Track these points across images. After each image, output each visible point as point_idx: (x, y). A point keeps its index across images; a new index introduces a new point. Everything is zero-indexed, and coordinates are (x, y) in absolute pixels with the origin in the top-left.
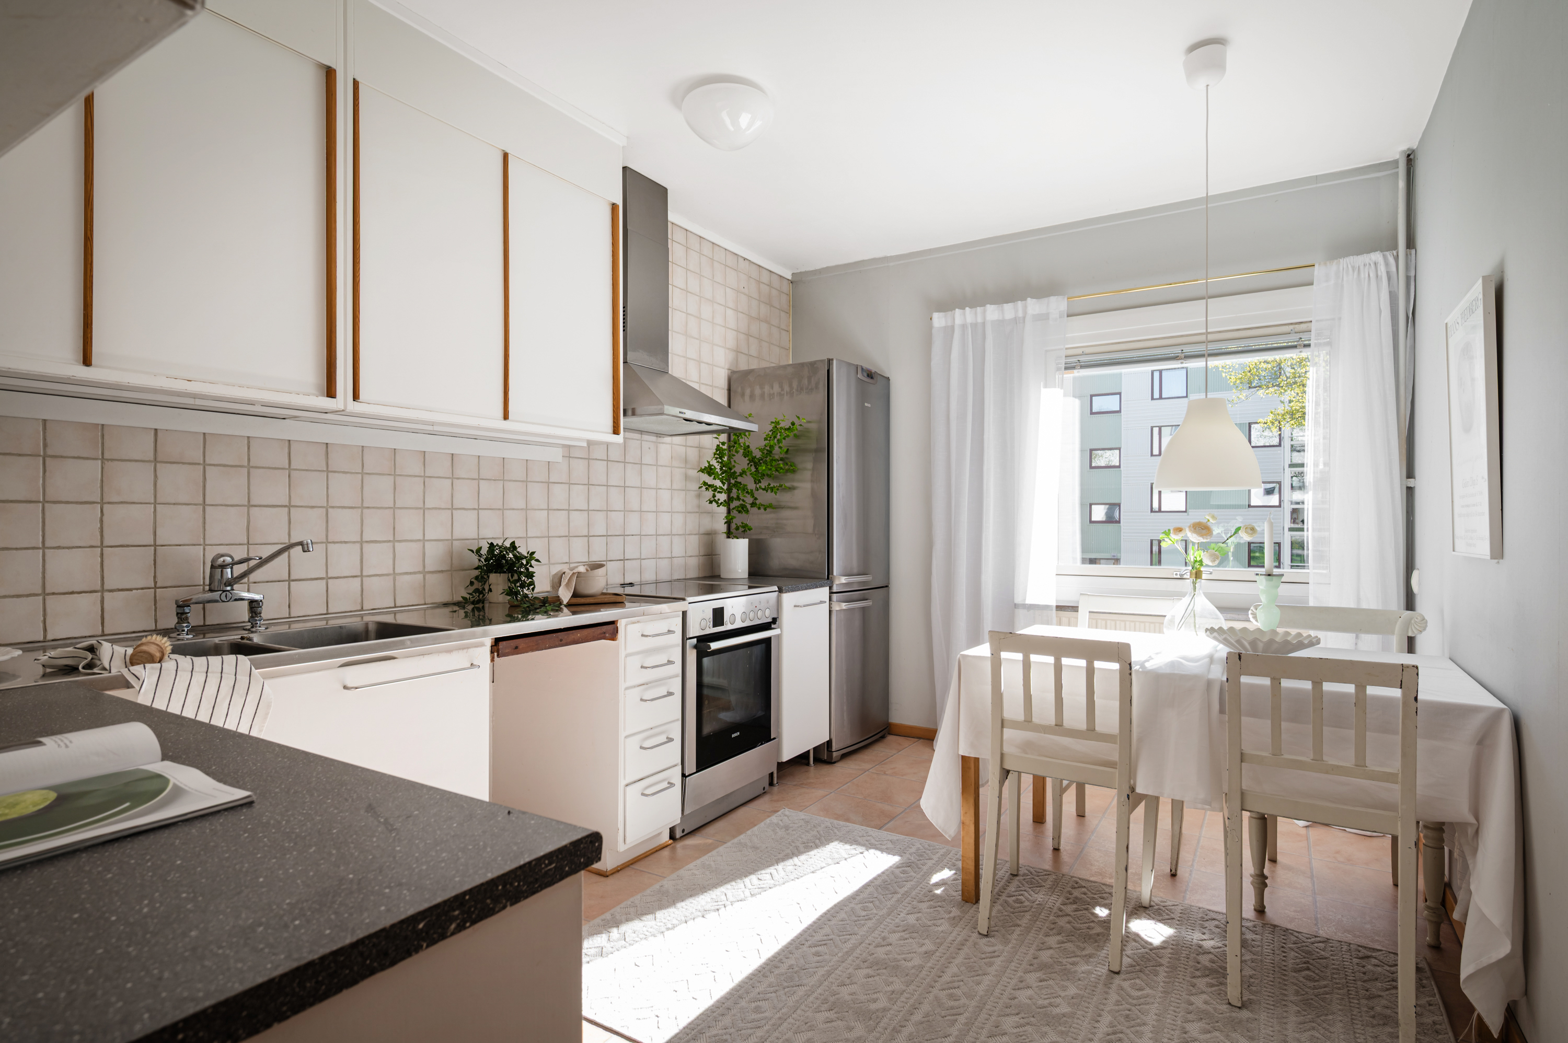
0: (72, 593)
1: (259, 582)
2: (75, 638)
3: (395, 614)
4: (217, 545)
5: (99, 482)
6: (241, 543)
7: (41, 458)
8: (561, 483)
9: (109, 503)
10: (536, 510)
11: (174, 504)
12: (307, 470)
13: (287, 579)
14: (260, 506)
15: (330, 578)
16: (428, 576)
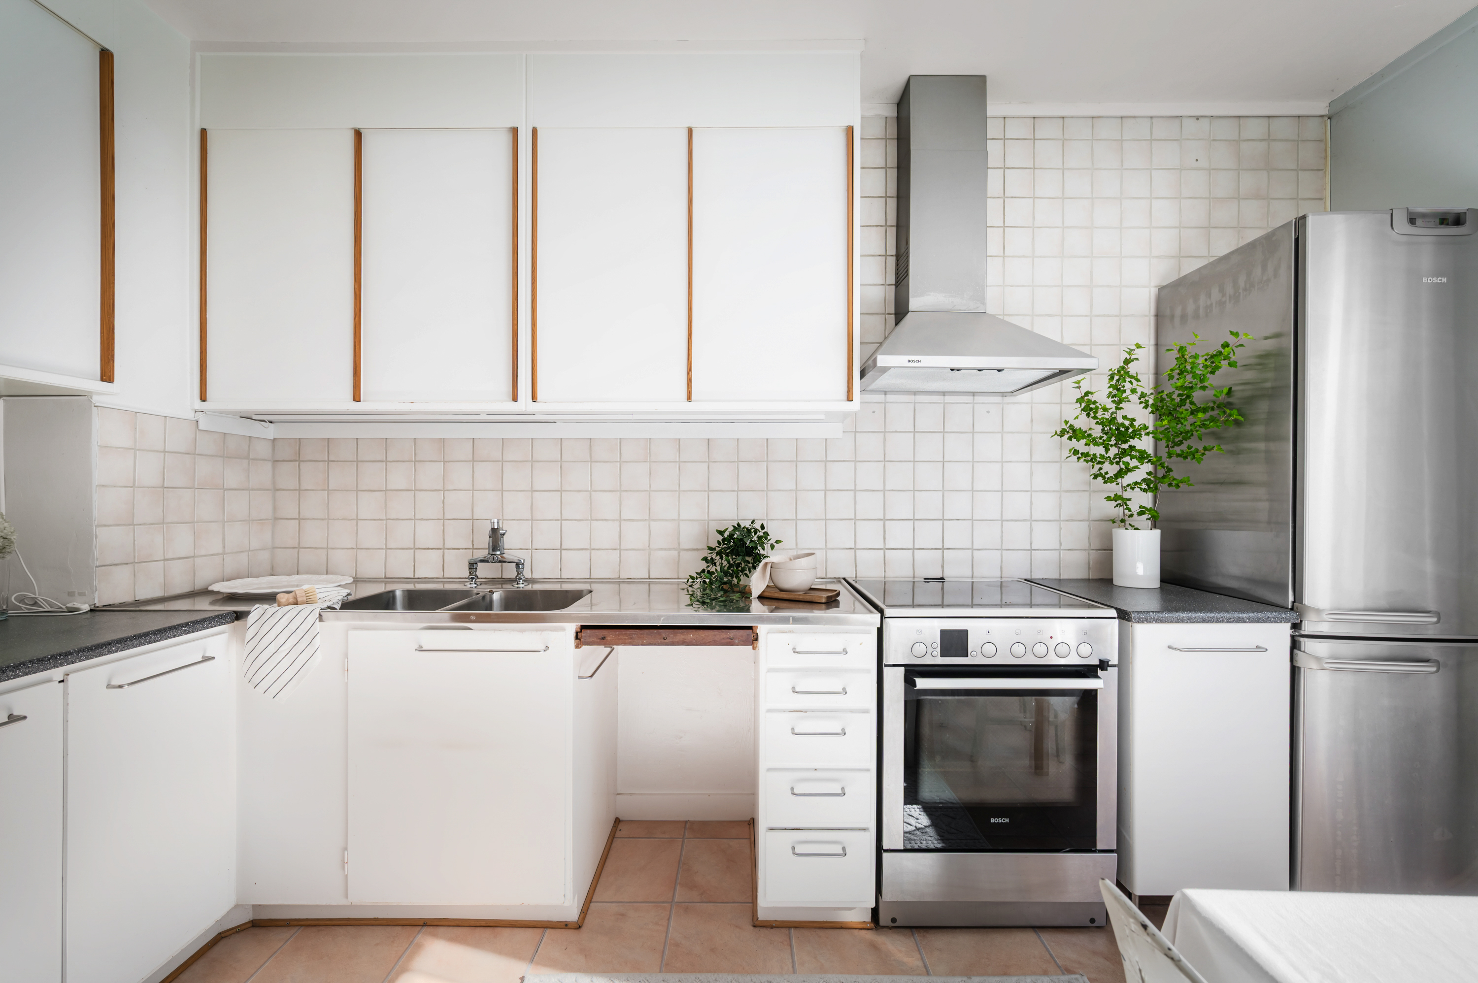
0: (428, 549)
1: (539, 549)
2: (429, 578)
3: (649, 585)
4: (511, 520)
5: (442, 476)
6: (527, 519)
7: (413, 463)
8: (844, 461)
9: (448, 490)
10: (808, 490)
11: (484, 490)
12: (575, 462)
13: (559, 548)
14: (540, 491)
15: (593, 549)
16: (682, 553)
